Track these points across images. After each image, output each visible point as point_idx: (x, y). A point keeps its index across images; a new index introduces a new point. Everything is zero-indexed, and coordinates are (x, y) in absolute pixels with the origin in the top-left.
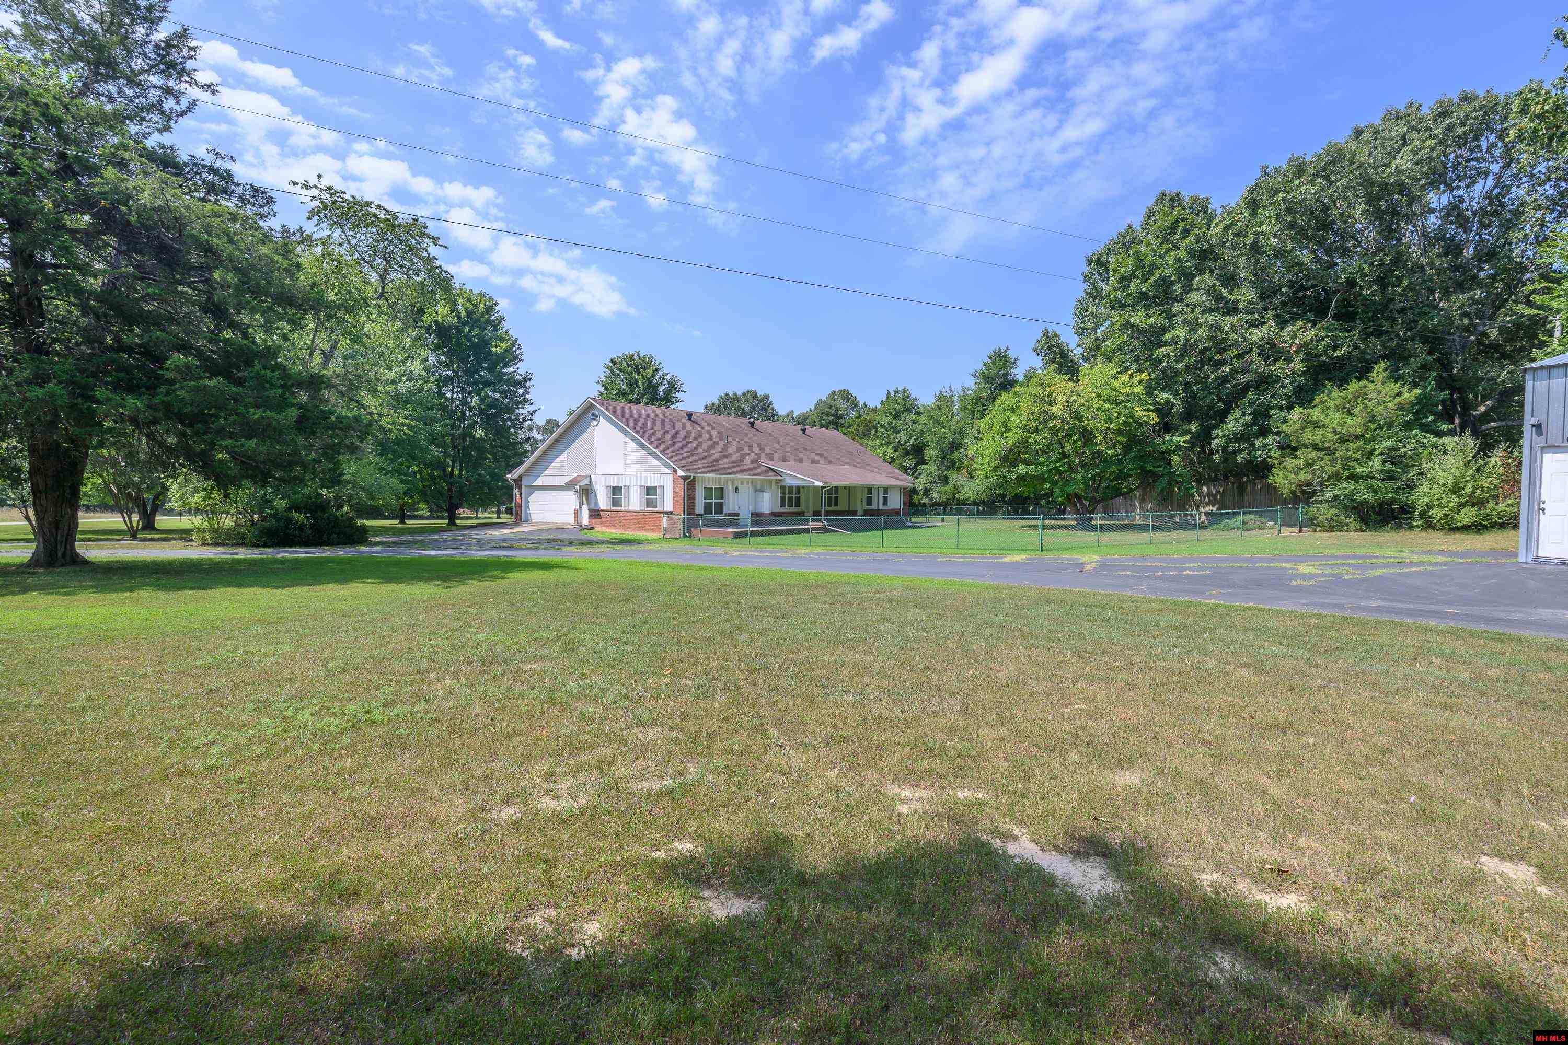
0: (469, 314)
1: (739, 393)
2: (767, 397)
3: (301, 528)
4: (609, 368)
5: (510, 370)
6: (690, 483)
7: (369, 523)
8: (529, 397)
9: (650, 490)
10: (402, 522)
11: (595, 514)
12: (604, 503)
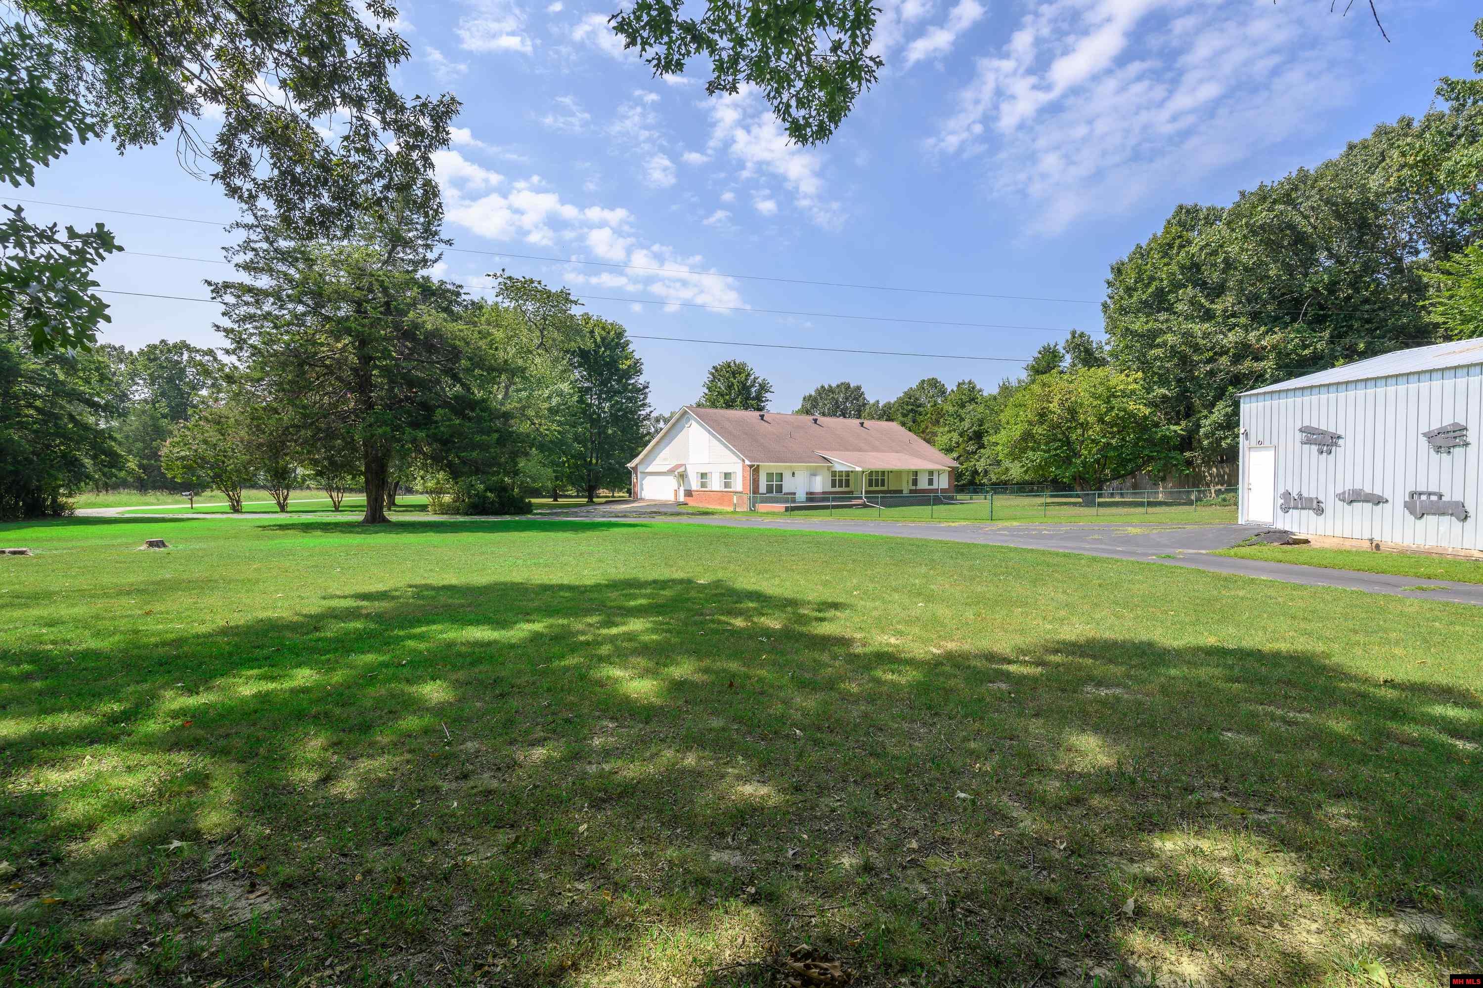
0: (603, 339)
1: (834, 385)
2: (858, 388)
3: (493, 503)
4: (712, 374)
5: (632, 381)
6: (756, 470)
7: (534, 500)
8: (647, 401)
9: (727, 475)
10: (556, 500)
11: (689, 493)
12: (695, 485)
